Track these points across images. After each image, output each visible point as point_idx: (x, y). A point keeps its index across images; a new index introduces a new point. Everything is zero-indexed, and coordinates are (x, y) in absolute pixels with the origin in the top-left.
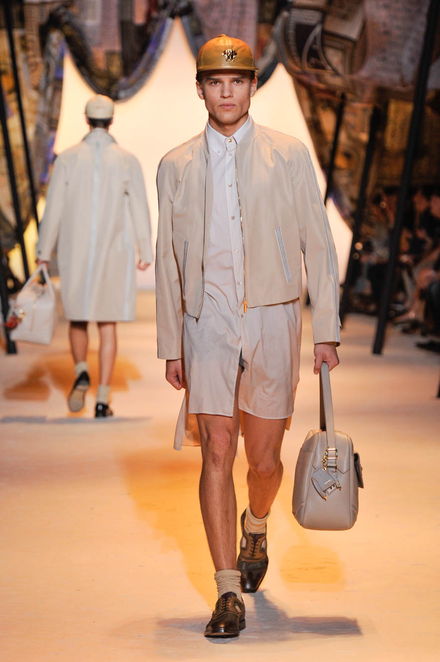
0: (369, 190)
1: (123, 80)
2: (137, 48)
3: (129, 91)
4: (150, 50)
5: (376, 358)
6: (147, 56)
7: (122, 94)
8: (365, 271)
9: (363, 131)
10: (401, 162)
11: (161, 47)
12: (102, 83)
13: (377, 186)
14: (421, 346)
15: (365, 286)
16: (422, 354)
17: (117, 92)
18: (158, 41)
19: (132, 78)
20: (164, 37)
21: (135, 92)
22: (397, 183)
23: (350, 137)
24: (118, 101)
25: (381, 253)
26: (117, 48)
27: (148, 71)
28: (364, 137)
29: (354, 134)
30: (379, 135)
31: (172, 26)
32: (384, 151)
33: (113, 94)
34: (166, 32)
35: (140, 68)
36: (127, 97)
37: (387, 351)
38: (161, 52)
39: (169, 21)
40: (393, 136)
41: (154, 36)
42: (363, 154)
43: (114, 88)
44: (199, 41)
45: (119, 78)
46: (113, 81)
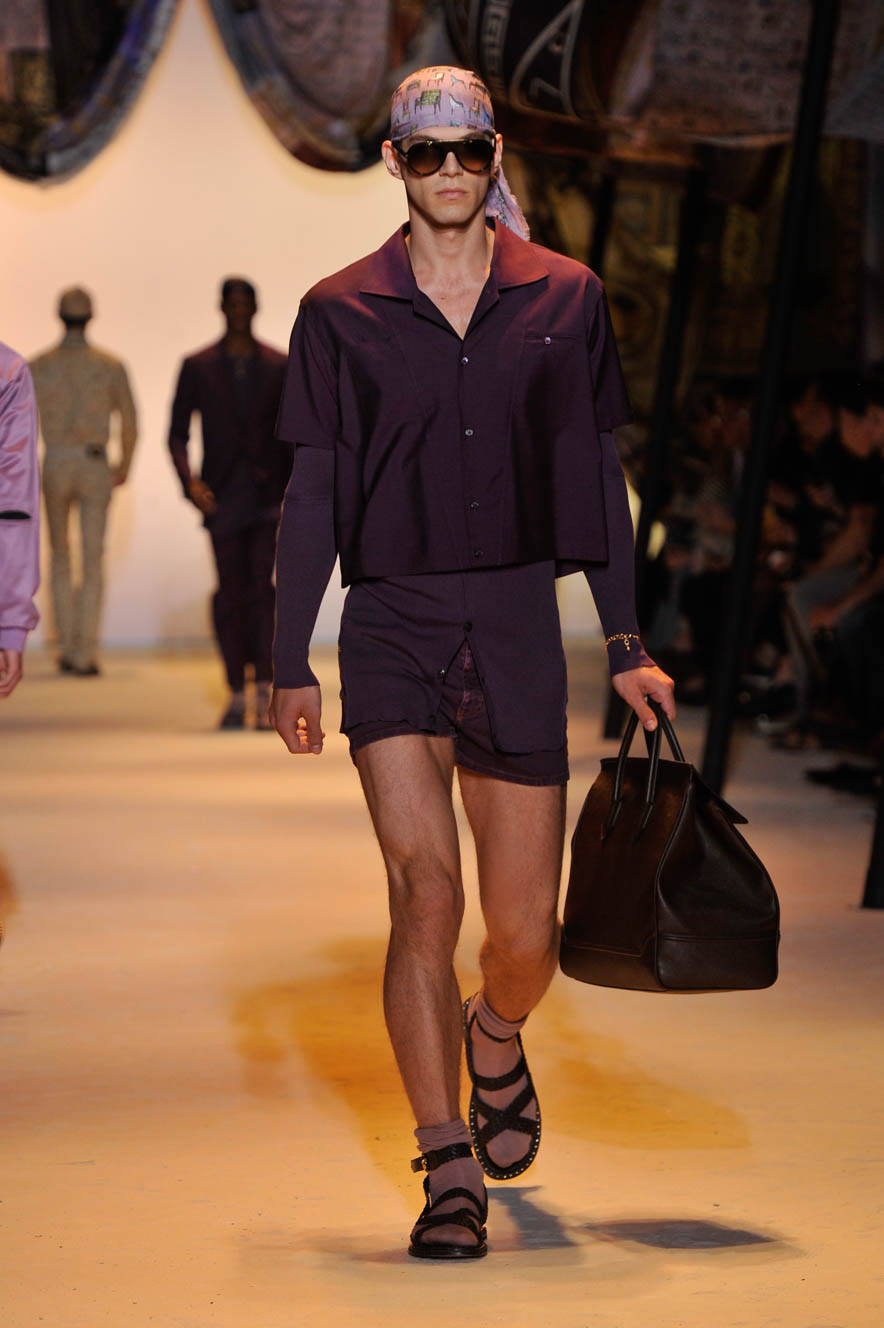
0: (682, 387)
1: (56, 125)
2: (93, 42)
3: (72, 153)
4: (124, 48)
6: (116, 64)
7: (54, 161)
9: (663, 243)
11: (155, 38)
12: (6, 135)
13: (699, 378)
14: (817, 778)
16: (822, 797)
17: (43, 158)
18: (146, 25)
19: (80, 122)
20: (161, 17)
21: (88, 155)
22: (750, 369)
23: (628, 259)
24: (45, 181)
25: (713, 545)
26: (42, 42)
27: (120, 101)
28: (666, 256)
29: (637, 251)
30: (706, 250)
32: (717, 291)
33: (34, 161)
35: (100, 97)
36: (68, 170)
38: (154, 56)
40: (738, 253)
41: (135, 14)
42: (664, 300)
43: (36, 146)
44: (250, 20)
45: (44, 120)
46: (30, 128)
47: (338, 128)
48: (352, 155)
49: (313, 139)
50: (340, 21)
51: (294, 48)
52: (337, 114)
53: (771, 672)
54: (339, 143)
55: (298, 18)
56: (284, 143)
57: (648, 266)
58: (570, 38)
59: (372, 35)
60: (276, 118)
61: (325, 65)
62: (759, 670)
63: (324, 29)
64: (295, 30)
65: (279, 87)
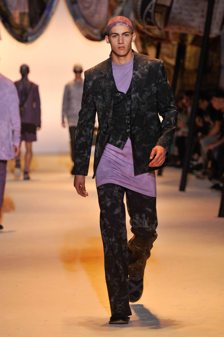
1: (30, 30)
3: (34, 36)
4: (46, 12)
5: (182, 193)
6: (44, 16)
7: (29, 38)
9: (172, 59)
11: (53, 10)
12: (18, 32)
13: (181, 90)
15: (175, 151)
17: (27, 37)
18: (51, 7)
19: (36, 29)
20: (54, 4)
21: (37, 37)
22: (193, 88)
24: (28, 43)
26: (27, 10)
27: (45, 24)
28: (172, 62)
30: (182, 61)
32: (184, 70)
33: (25, 38)
35: (40, 23)
36: (33, 41)
37: (188, 189)
38: (53, 14)
40: (189, 62)
41: (48, 4)
43: (25, 35)
44: (75, 6)
45: (27, 28)
46: (24, 31)
47: (96, 31)
48: (99, 37)
49: (90, 34)
50: (96, 6)
51: (86, 12)
52: (95, 28)
53: (197, 160)
54: (96, 35)
55: (87, 5)
56: (83, 34)
58: (153, 8)
59: (104, 9)
60: (82, 29)
61: (93, 16)
62: (194, 160)
63: (93, 8)
64: (86, 8)
65: (82, 21)
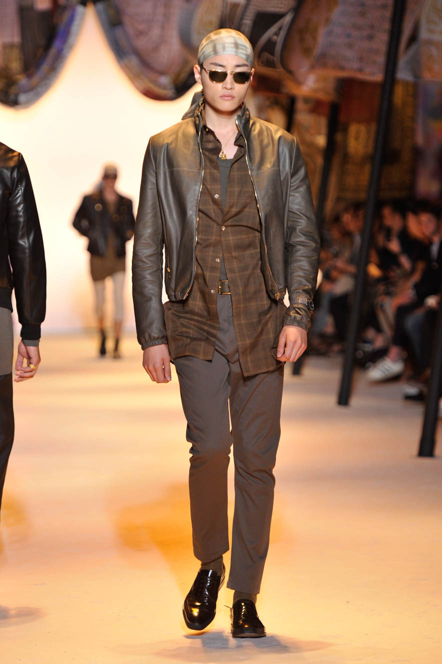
0: (329, 205)
1: (23, 81)
2: (42, 41)
3: (31, 94)
4: (56, 45)
5: (343, 410)
6: (53, 51)
7: (22, 98)
8: (325, 302)
9: (319, 133)
10: (367, 170)
11: (71, 40)
13: (338, 199)
17: (17, 95)
18: (67, 33)
19: (35, 79)
20: (74, 28)
21: (39, 96)
22: (363, 196)
24: (18, 107)
26: (17, 39)
27: (55, 69)
28: (321, 141)
29: (308, 138)
30: (339, 137)
31: (84, 14)
32: (346, 157)
33: (12, 97)
34: (76, 23)
35: (45, 67)
36: (29, 103)
37: (355, 401)
38: (71, 47)
39: (80, 9)
40: (357, 139)
41: (62, 27)
42: (319, 161)
43: (13, 90)
44: (119, 32)
45: (18, 77)
46: (11, 82)
47: (163, 80)
48: (170, 92)
49: (152, 86)
50: (163, 28)
51: (142, 43)
52: (162, 73)
53: (372, 342)
54: (164, 87)
55: (141, 27)
56: (137, 88)
57: (312, 145)
58: (283, 33)
60: (133, 76)
61: (156, 49)
62: (365, 341)
63: (156, 32)
64: (140, 33)
65: (134, 61)
